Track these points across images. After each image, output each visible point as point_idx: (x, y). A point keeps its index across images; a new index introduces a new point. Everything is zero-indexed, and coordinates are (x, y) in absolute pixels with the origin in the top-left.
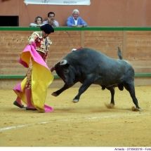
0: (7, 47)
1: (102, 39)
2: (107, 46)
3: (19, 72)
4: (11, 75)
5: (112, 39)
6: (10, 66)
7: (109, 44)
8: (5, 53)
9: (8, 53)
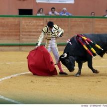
0: (26, 27)
1: (81, 23)
2: (84, 27)
3: (32, 41)
4: (28, 43)
5: (87, 23)
6: (27, 38)
7: (85, 26)
8: (25, 30)
9: (27, 30)
